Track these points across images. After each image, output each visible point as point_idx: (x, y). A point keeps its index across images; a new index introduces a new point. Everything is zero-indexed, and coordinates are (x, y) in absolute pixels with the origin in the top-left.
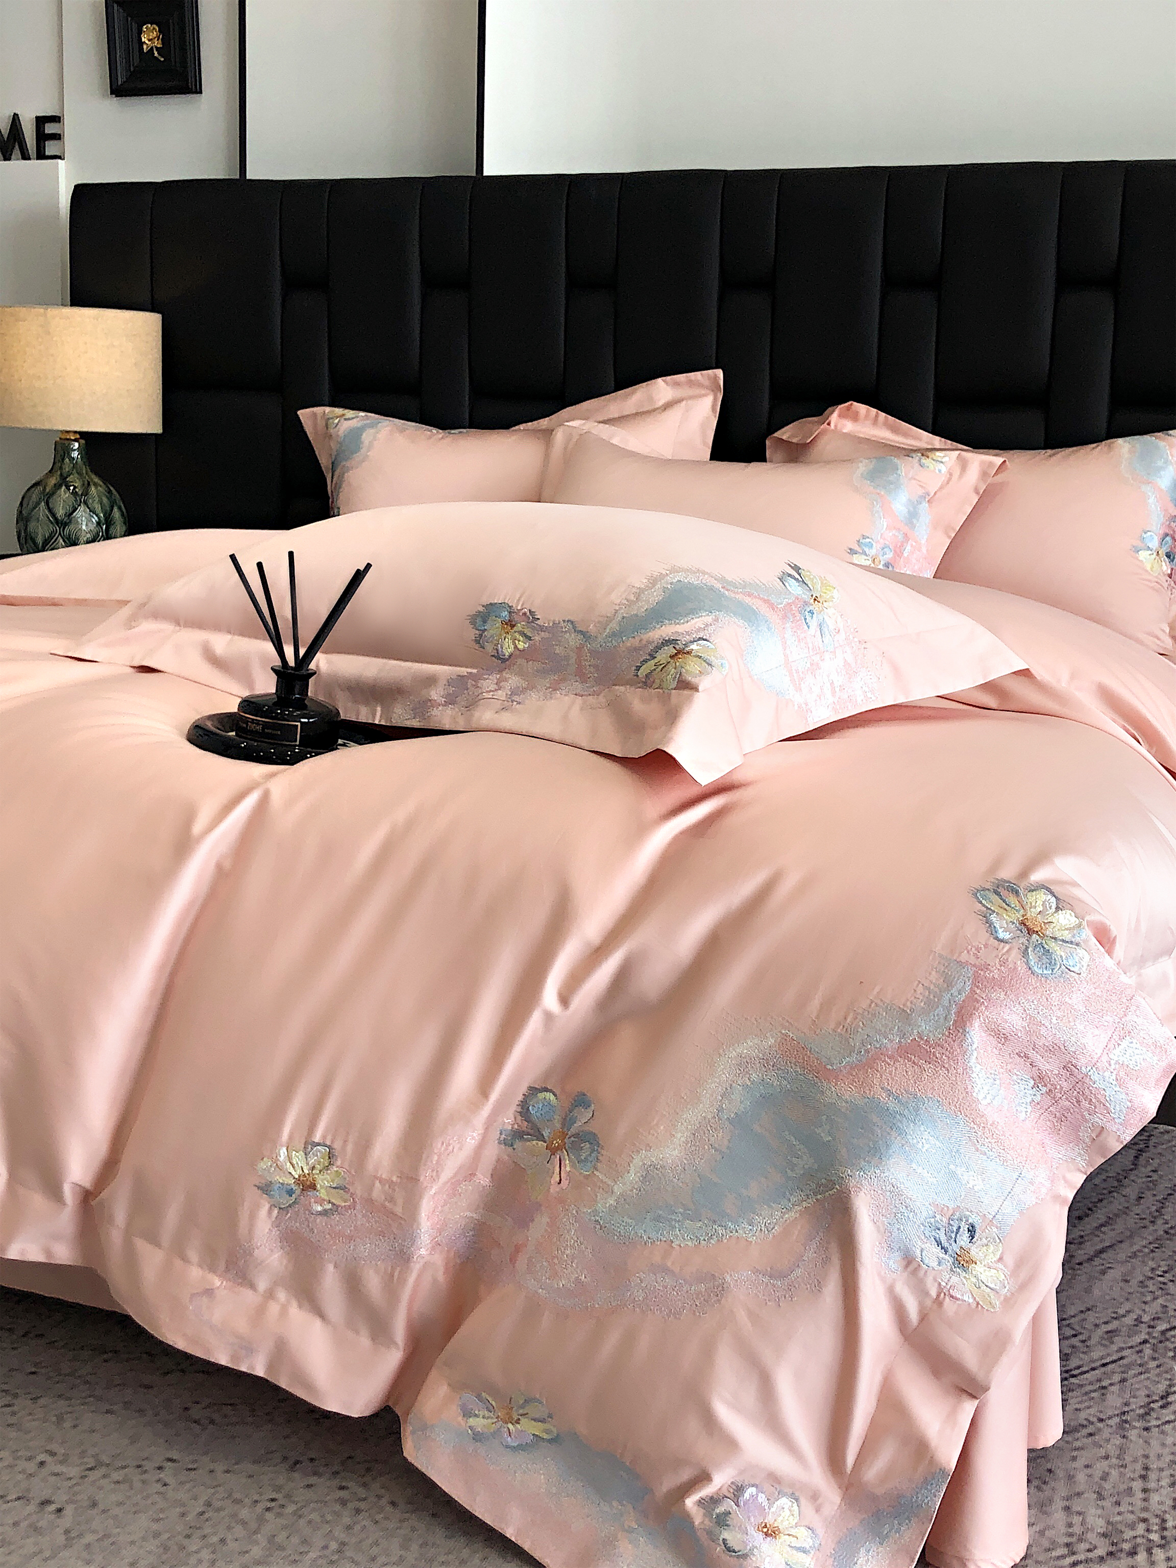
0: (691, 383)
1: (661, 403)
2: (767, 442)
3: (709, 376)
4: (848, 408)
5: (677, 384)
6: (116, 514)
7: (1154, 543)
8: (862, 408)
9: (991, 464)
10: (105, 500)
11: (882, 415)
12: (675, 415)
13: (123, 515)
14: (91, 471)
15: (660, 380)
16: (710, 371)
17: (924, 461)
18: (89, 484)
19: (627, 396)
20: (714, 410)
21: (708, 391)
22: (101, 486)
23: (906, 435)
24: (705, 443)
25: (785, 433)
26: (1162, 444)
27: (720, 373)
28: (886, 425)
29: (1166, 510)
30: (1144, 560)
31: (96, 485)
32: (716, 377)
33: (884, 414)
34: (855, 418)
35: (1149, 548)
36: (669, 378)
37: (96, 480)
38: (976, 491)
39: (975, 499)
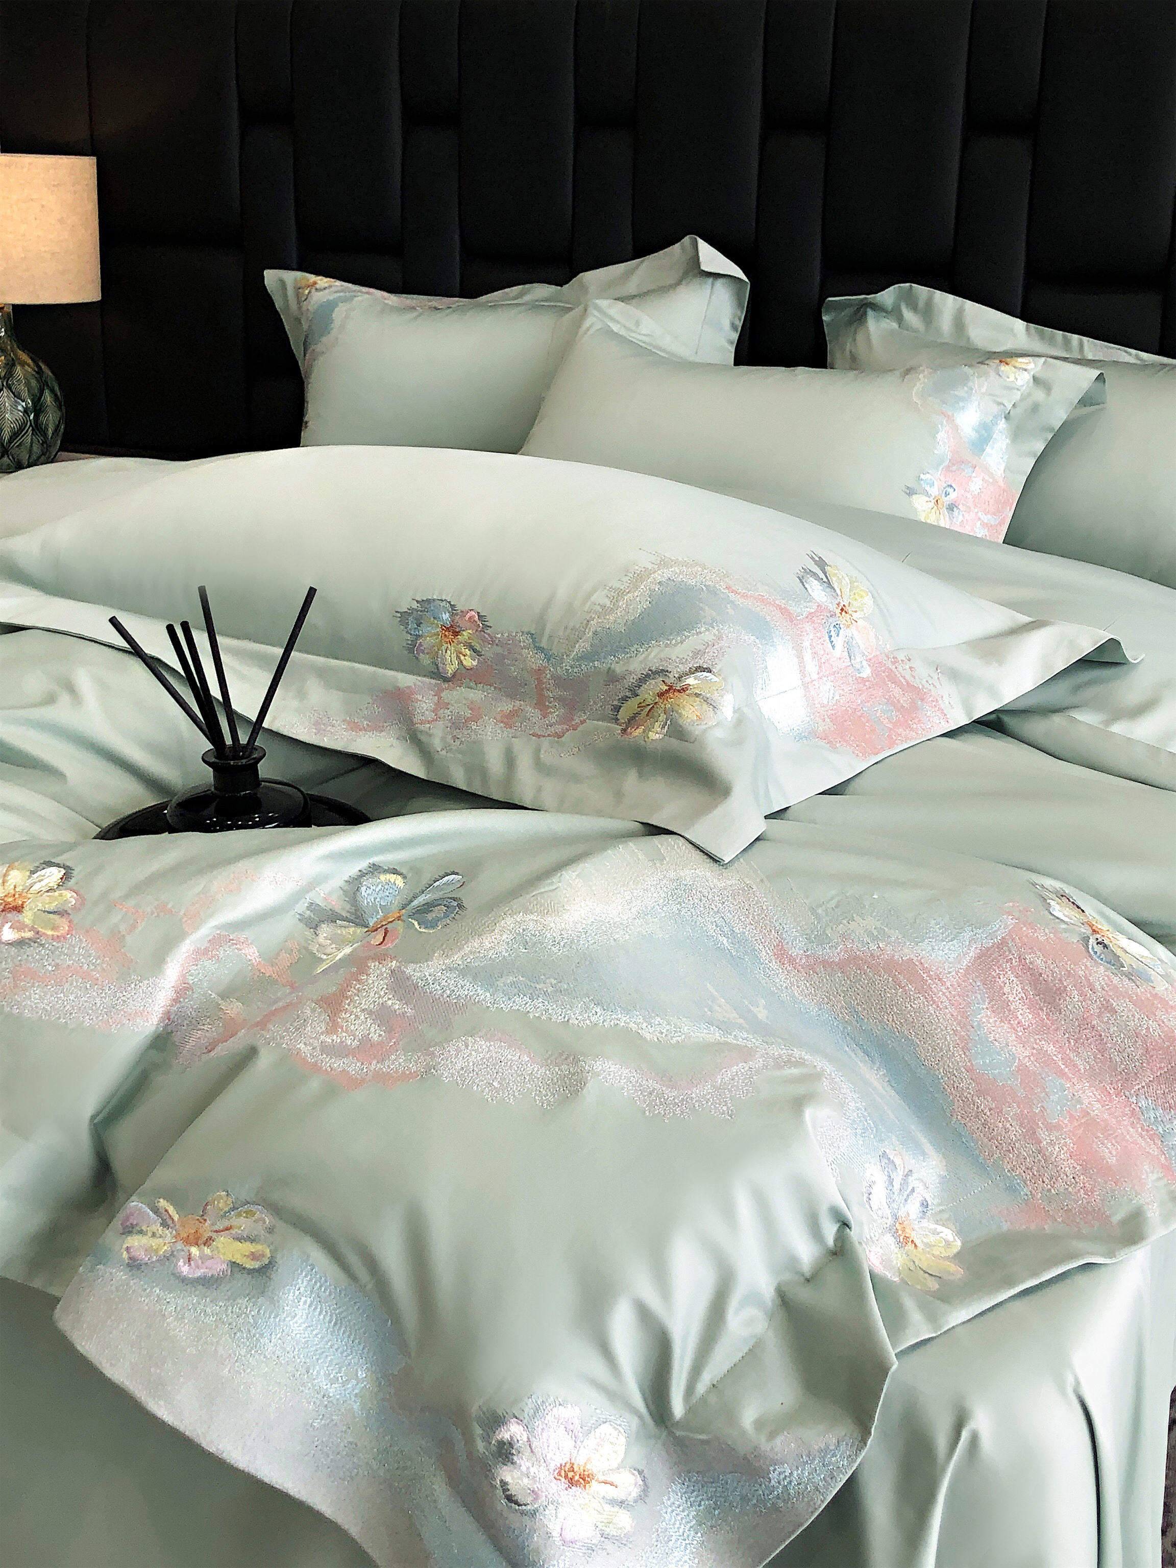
6: (48, 397)
10: (34, 383)
13: (56, 398)
14: (19, 347)
18: (13, 365)
22: (29, 365)
31: (23, 364)
37: (24, 356)
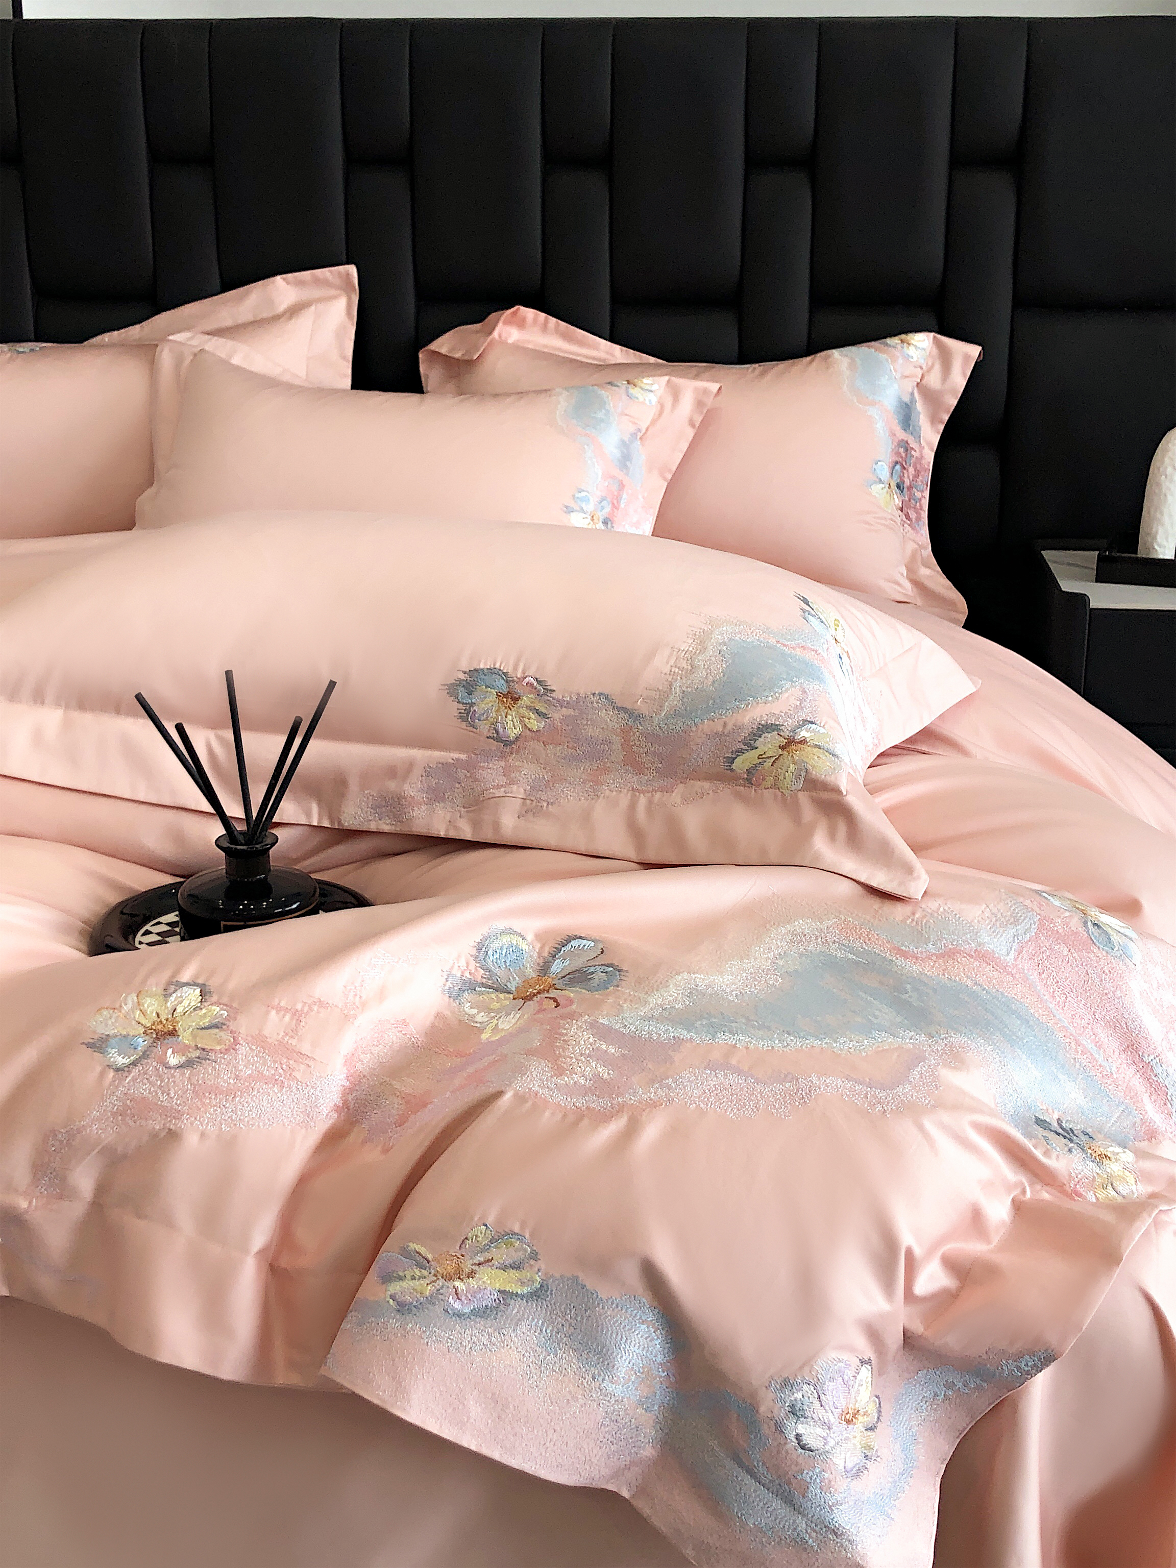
0: (317, 281)
1: (282, 308)
2: (420, 355)
3: (339, 273)
4: (515, 313)
5: (301, 283)
7: (884, 471)
8: (529, 313)
9: (705, 391)
11: (553, 320)
12: (305, 321)
15: (278, 278)
16: (341, 268)
17: (634, 391)
19: (241, 299)
20: (349, 313)
21: (338, 292)
23: (581, 343)
24: (344, 358)
25: (443, 344)
26: (883, 356)
27: (352, 270)
28: (557, 330)
29: (894, 435)
30: (877, 496)
32: (348, 275)
33: (555, 319)
34: (521, 324)
35: (880, 481)
36: (289, 276)
38: (692, 424)
39: (690, 433)
